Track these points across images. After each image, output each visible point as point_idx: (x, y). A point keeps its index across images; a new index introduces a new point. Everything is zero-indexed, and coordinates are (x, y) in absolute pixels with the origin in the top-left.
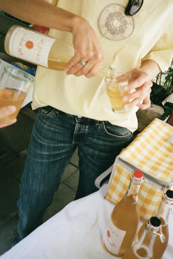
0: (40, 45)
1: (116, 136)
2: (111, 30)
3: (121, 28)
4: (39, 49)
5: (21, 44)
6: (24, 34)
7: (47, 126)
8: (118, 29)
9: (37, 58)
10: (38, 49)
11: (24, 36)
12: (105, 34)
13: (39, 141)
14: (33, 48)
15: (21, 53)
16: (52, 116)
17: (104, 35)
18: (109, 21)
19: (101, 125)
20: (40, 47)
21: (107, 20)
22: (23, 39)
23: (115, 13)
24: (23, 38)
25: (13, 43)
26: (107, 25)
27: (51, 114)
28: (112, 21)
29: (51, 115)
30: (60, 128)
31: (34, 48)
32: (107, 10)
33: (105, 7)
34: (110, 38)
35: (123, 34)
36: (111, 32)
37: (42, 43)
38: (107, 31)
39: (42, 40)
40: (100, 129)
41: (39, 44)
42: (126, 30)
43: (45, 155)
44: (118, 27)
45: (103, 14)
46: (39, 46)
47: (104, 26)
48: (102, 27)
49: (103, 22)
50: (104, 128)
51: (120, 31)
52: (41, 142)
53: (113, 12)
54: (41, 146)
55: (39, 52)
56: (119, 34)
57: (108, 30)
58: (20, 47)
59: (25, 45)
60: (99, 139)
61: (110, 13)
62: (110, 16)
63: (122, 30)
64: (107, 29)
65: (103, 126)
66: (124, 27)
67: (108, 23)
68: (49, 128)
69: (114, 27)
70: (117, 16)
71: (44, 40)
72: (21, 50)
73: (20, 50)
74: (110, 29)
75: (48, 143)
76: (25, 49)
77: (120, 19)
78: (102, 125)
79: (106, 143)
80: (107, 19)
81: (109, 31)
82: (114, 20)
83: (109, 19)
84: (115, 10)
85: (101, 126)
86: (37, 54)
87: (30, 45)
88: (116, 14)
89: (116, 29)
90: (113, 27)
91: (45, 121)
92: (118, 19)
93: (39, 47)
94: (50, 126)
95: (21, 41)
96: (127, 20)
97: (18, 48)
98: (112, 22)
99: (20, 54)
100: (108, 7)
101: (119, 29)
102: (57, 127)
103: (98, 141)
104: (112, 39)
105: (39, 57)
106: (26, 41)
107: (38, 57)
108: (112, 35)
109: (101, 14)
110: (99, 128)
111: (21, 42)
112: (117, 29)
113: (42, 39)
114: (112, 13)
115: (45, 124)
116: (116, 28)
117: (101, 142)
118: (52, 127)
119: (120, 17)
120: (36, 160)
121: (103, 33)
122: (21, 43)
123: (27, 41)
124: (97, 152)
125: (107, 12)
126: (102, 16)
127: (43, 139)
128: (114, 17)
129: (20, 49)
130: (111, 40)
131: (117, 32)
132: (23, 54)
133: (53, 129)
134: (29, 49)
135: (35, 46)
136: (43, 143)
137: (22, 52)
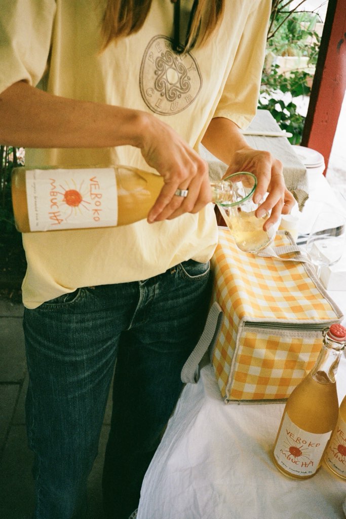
0: (94, 191)
1: (200, 275)
2: (167, 92)
3: (183, 82)
4: (97, 199)
5: (55, 204)
6: (51, 181)
7: (77, 323)
8: (178, 85)
9: (94, 218)
10: (94, 198)
11: (54, 184)
12: (157, 105)
13: (67, 359)
14: (82, 203)
15: (57, 220)
16: (83, 299)
17: (156, 108)
18: (160, 76)
19: (178, 270)
20: (96, 195)
21: (155, 77)
22: (53, 192)
23: (162, 55)
24: (53, 189)
25: (36, 208)
26: (158, 86)
27: (79, 296)
28: (164, 75)
29: (81, 299)
30: (104, 314)
31: (84, 201)
32: (150, 56)
33: (145, 51)
34: (166, 112)
35: (188, 93)
36: (168, 97)
37: (95, 185)
38: (160, 97)
39: (91, 180)
40: (179, 277)
41: (91, 191)
42: (190, 82)
43: (85, 378)
44: (178, 82)
45: (146, 65)
46: (92, 192)
47: (152, 90)
48: (150, 92)
49: (149, 83)
50: (184, 272)
51: (182, 89)
52: (74, 359)
53: (160, 55)
54: (75, 366)
55: (98, 204)
56: (182, 95)
57: (162, 95)
58: (55, 209)
59: (65, 202)
60: (177, 297)
61: (157, 59)
62: (159, 66)
63: (184, 85)
64: (160, 93)
65: (182, 269)
66: (186, 78)
67: (159, 81)
68: (83, 325)
69: (171, 84)
70: (167, 61)
71: (95, 178)
72: (56, 214)
73: (55, 216)
74: (164, 91)
75: (87, 354)
76: (65, 209)
77: (174, 65)
78: (180, 268)
79: (189, 297)
80: (155, 73)
81: (164, 96)
82: (166, 72)
83: (160, 72)
84: (161, 50)
85: (179, 273)
86: (93, 210)
87: (73, 198)
88: (165, 58)
89: (174, 88)
90: (169, 86)
91: (66, 316)
92: (171, 67)
93: (93, 196)
94: (82, 321)
95: (53, 197)
96: (183, 62)
97: (50, 213)
98: (165, 77)
99: (56, 222)
100: (149, 48)
101: (180, 87)
102: (97, 315)
103: (175, 301)
104: (170, 112)
105: (98, 214)
106: (61, 194)
107: (96, 215)
108: (170, 103)
109: (144, 67)
110: (177, 276)
111: (53, 199)
112: (177, 87)
113: (91, 177)
114: (158, 58)
115: (70, 322)
116: (174, 85)
117: (181, 300)
118: (88, 320)
119: (172, 62)
120: (69, 396)
121: (153, 105)
122: (54, 201)
123: (64, 192)
124: (176, 323)
125: (151, 59)
126: (146, 70)
127: (75, 353)
128: (164, 64)
129: (54, 213)
130: (169, 114)
131: (178, 93)
132: (62, 220)
133: (91, 324)
134: (75, 206)
135: (86, 197)
136: (77, 359)
137: (58, 218)
